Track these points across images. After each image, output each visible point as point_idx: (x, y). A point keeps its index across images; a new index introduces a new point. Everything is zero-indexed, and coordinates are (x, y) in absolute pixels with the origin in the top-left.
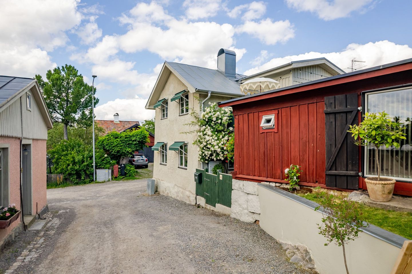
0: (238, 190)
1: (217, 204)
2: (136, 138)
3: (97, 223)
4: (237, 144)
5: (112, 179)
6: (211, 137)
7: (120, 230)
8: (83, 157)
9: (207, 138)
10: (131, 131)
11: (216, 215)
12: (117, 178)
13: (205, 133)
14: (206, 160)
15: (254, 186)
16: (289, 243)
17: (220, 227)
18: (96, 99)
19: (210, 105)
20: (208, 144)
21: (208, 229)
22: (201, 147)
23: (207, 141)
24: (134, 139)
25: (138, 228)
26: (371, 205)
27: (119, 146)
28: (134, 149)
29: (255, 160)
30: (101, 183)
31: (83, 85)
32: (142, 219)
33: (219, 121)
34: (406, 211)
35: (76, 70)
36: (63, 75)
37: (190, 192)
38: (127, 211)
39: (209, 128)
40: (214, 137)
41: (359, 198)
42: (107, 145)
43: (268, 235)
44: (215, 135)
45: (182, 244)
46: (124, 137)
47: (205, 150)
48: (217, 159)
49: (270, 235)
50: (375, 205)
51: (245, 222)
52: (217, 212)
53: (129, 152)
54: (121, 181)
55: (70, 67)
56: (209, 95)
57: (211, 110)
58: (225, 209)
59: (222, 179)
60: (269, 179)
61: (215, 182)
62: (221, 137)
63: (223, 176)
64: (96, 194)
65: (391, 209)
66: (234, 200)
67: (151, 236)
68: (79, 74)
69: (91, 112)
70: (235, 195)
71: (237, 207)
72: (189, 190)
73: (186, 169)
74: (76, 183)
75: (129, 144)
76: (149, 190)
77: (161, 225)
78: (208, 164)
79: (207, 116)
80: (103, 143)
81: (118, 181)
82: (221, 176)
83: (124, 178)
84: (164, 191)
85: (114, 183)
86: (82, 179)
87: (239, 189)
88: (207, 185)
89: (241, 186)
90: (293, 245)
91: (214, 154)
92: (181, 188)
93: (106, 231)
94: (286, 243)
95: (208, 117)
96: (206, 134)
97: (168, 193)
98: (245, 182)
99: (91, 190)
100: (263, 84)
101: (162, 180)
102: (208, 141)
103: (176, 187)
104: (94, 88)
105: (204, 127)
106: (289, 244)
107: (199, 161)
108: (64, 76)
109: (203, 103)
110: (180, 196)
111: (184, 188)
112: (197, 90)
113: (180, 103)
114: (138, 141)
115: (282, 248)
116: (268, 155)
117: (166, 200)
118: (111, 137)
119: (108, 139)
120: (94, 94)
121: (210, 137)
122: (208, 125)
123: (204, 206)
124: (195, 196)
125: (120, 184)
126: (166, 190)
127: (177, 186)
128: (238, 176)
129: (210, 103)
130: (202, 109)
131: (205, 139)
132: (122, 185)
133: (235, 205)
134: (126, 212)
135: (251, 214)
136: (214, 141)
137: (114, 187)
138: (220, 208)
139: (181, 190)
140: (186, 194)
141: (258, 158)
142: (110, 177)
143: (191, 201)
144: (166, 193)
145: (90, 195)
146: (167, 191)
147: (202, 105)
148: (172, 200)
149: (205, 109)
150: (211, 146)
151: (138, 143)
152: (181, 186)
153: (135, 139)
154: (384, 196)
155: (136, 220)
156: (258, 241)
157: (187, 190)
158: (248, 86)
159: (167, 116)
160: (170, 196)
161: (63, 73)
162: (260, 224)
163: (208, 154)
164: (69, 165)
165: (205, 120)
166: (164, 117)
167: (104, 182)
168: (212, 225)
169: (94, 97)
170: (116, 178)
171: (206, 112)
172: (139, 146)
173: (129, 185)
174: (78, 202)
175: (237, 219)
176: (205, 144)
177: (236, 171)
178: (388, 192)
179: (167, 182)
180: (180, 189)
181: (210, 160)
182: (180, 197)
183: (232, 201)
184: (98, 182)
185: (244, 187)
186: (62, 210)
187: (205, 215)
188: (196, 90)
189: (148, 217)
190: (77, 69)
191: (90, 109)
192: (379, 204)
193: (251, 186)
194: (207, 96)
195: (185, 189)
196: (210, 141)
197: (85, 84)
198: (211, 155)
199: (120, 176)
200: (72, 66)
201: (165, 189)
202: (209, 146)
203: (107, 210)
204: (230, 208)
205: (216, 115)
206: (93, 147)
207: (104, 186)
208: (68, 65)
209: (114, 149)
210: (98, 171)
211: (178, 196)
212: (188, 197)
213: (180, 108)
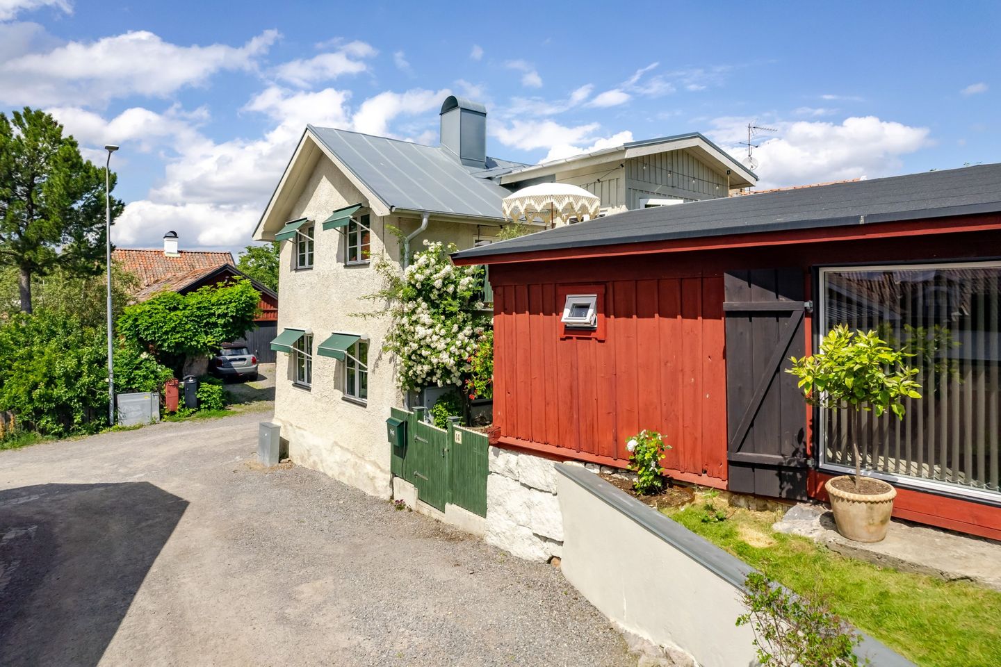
0: (503, 475)
1: (447, 506)
2: (227, 308)
3: (122, 578)
4: (501, 359)
5: (161, 417)
6: (431, 331)
7: (191, 602)
8: (79, 361)
9: (421, 331)
10: (214, 289)
11: (448, 534)
12: (175, 413)
13: (414, 318)
14: (417, 385)
15: (547, 469)
16: (645, 635)
17: (462, 579)
18: (117, 203)
19: (428, 246)
20: (422, 347)
21: (433, 587)
22: (404, 354)
23: (420, 340)
24: (220, 311)
25: (242, 593)
26: (841, 550)
27: (181, 330)
28: (222, 338)
29: (548, 404)
30: (129, 429)
31: (79, 166)
32: (251, 557)
33: (451, 289)
34: (925, 574)
35: (56, 124)
36: (18, 137)
37: (375, 464)
38: (208, 527)
39: (424, 305)
40: (437, 329)
41: (812, 526)
42: (147, 328)
43: (587, 601)
44: (439, 325)
45: (369, 646)
46: (195, 306)
47: (414, 361)
48: (444, 382)
49: (592, 603)
50: (850, 552)
51: (524, 558)
52: (449, 526)
53: (209, 344)
54: (188, 422)
55: (39, 115)
56: (425, 221)
57: (430, 260)
58: (469, 519)
59: (460, 442)
60: (583, 456)
61: (441, 447)
62: (455, 327)
63: (465, 434)
64: (115, 466)
65: (889, 565)
66: (494, 501)
67: (282, 619)
68: (65, 135)
69: (102, 239)
70: (496, 486)
71: (503, 519)
72: (372, 459)
73: (364, 406)
74: (55, 434)
75: (208, 324)
76: (264, 452)
77: (305, 579)
78: (421, 394)
79: (419, 277)
80: (137, 323)
81: (177, 423)
82: (458, 433)
83: (193, 412)
84: (306, 457)
85: (166, 428)
86: (75, 421)
87: (506, 474)
88: (420, 453)
89: (512, 465)
90: (654, 644)
91: (439, 372)
92: (352, 453)
93: (151, 607)
94: (635, 635)
95: (422, 280)
96: (416, 322)
97: (314, 462)
98: (523, 458)
99: (102, 455)
100: (560, 202)
101: (300, 428)
102: (423, 339)
103: (337, 449)
104: (109, 175)
105: (411, 305)
106: (645, 638)
107: (398, 387)
108: (20, 141)
109: (410, 242)
110: (347, 474)
111: (359, 455)
112: (393, 210)
113: (348, 233)
114: (232, 316)
115: (625, 649)
116: (581, 394)
117: (309, 481)
118: (159, 307)
119: (149, 311)
120: (110, 191)
121: (426, 326)
122: (421, 298)
123: (413, 507)
124: (389, 476)
125: (182, 434)
126: (310, 455)
127: (341, 447)
128: (502, 439)
129: (425, 242)
130: (406, 256)
131: (414, 333)
132: (190, 435)
133: (496, 511)
134: (206, 530)
135: (538, 539)
136: (439, 339)
137: (166, 441)
138: (455, 515)
139: (353, 459)
140: (366, 471)
141: (556, 401)
142: (156, 413)
143: (379, 489)
144: (311, 461)
145: (99, 472)
146: (314, 458)
147: (407, 246)
148: (328, 483)
149: (416, 257)
150: (430, 353)
151: (231, 320)
152: (351, 448)
153: (225, 311)
154: (873, 529)
155: (235, 562)
156: (563, 623)
157: (367, 459)
158: (522, 205)
159: (311, 262)
160: (322, 470)
161: (16, 131)
162: (563, 565)
163: (421, 371)
164: (35, 386)
165: (414, 286)
166: (304, 264)
167: (141, 426)
168: (443, 574)
169: (110, 197)
170: (173, 413)
171: (416, 266)
172: (234, 329)
173: (208, 433)
174: (62, 496)
175: (502, 550)
176: (415, 346)
177: (499, 425)
178: (880, 519)
179: (312, 433)
180: (349, 456)
181: (426, 384)
182: (349, 477)
183: (488, 501)
184: (123, 429)
185: (520, 470)
186: (14, 530)
187: (419, 537)
188: (391, 210)
189: (269, 550)
190: (59, 123)
191: (99, 228)
192: (862, 550)
193: (538, 469)
194: (420, 222)
195: (362, 457)
196: (428, 340)
197: (84, 162)
198: (431, 373)
199: (182, 410)
200: (44, 114)
201: (308, 451)
202: (425, 353)
203: (150, 522)
204: (485, 517)
205: (443, 273)
206: (107, 335)
207: (141, 440)
208: (33, 109)
209: (168, 338)
210: (123, 399)
211: (343, 474)
212: (371, 479)
213: (348, 247)
